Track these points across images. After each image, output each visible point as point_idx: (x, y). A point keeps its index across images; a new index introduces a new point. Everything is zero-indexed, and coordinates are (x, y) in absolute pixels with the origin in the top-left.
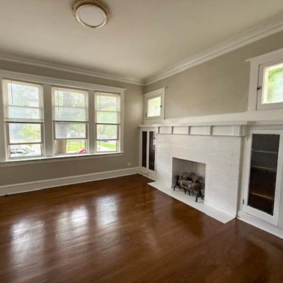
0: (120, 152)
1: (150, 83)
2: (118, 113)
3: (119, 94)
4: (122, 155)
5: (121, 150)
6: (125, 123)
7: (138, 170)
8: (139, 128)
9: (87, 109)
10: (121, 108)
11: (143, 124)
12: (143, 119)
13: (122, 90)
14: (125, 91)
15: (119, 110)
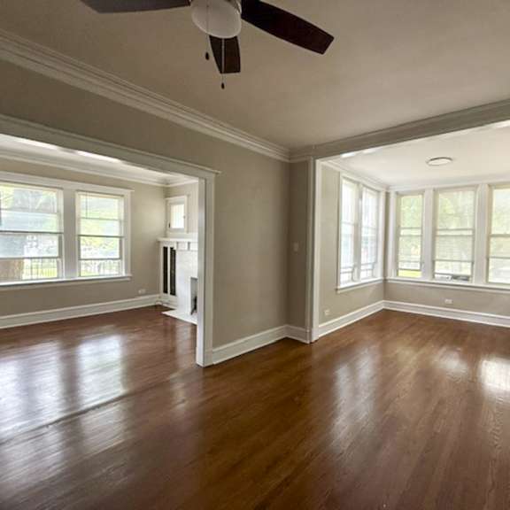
0: (124, 274)
1: (178, 184)
2: (120, 222)
3: (122, 196)
4: (128, 279)
5: (126, 272)
6: (132, 235)
7: (158, 299)
8: (159, 242)
9: (60, 216)
10: (126, 216)
11: (166, 236)
12: (166, 230)
13: (127, 192)
14: (132, 193)
15: (122, 218)
